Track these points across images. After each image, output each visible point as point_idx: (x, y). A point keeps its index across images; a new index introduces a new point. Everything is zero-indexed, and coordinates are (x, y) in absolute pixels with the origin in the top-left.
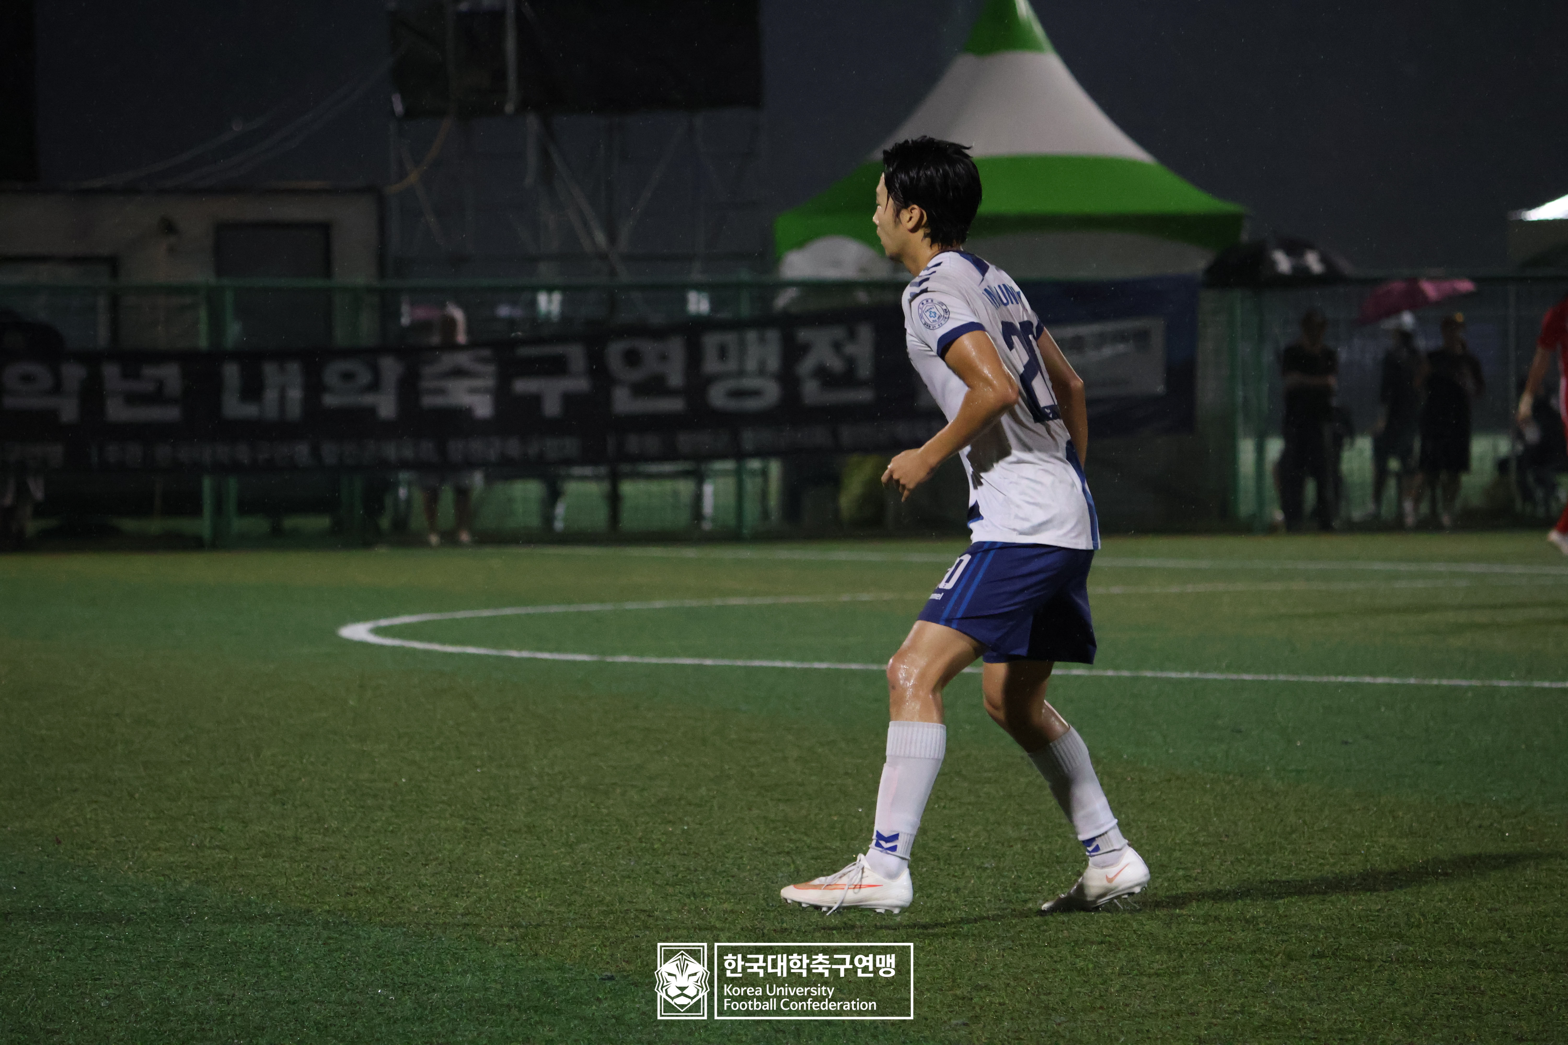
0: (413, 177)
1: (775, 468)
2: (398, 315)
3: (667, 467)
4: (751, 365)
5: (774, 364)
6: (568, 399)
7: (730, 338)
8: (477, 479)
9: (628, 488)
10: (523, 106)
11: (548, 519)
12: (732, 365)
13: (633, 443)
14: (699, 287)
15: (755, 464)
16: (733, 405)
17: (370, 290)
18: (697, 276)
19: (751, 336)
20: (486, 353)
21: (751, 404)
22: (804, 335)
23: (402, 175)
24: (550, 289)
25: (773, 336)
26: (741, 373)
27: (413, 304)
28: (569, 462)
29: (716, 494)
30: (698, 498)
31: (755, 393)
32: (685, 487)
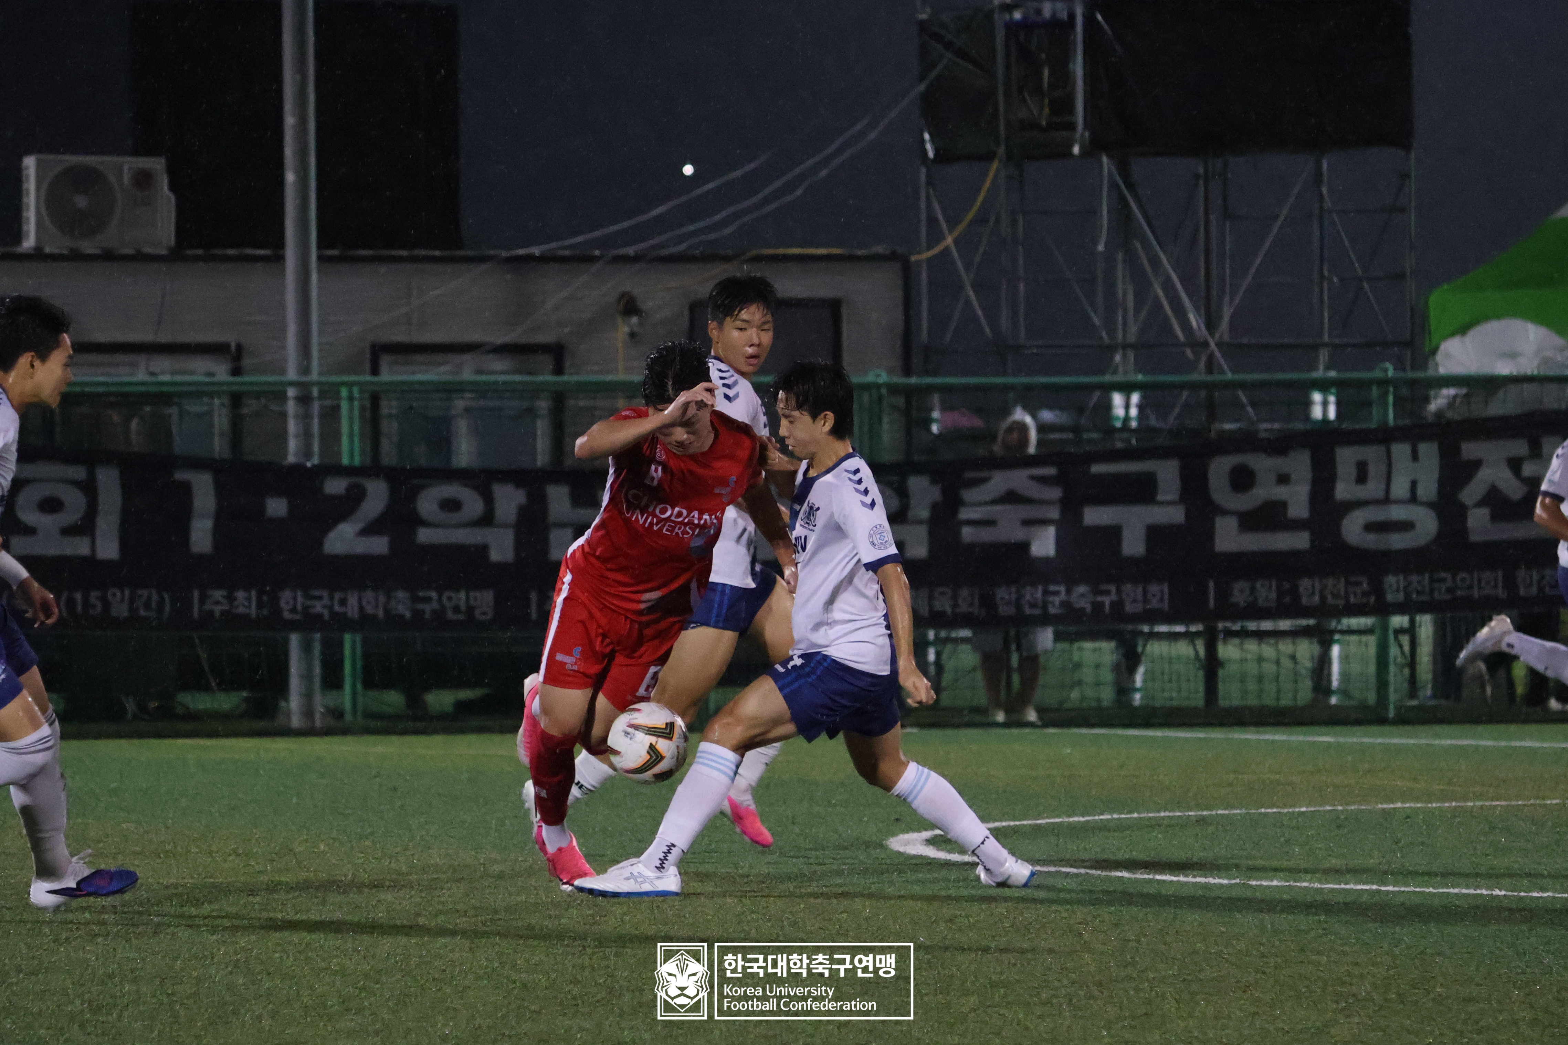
0: (949, 240)
1: (1426, 625)
2: (927, 422)
3: (1285, 625)
4: (1400, 488)
5: (1428, 489)
6: (1154, 533)
7: (1371, 453)
8: (1045, 638)
9: (1228, 651)
10: (1094, 147)
11: (1123, 690)
12: (1373, 488)
13: (1240, 593)
14: (1323, 386)
15: (1398, 621)
16: (1371, 541)
17: (893, 389)
18: (1319, 373)
19: (1400, 450)
20: (1050, 471)
21: (1397, 541)
22: (1470, 450)
23: (935, 237)
24: (1126, 389)
25: (1429, 451)
26: (1386, 500)
27: (946, 407)
28: (1153, 616)
29: (1345, 659)
30: (1323, 663)
31: (1406, 526)
32: (1306, 650)
